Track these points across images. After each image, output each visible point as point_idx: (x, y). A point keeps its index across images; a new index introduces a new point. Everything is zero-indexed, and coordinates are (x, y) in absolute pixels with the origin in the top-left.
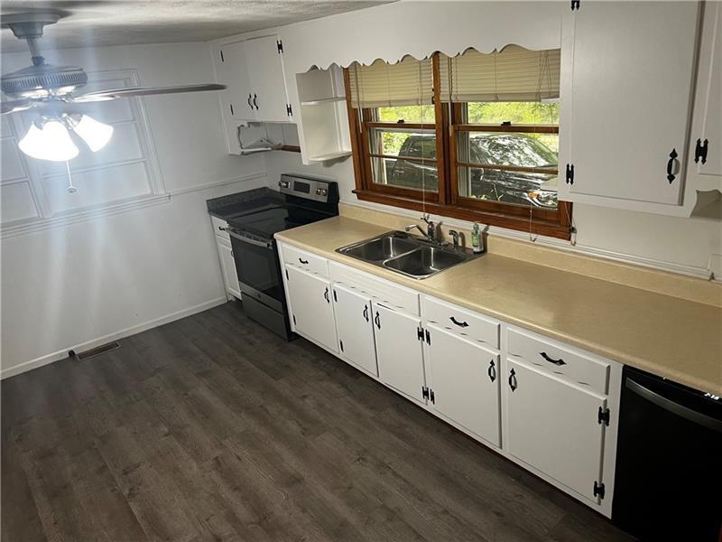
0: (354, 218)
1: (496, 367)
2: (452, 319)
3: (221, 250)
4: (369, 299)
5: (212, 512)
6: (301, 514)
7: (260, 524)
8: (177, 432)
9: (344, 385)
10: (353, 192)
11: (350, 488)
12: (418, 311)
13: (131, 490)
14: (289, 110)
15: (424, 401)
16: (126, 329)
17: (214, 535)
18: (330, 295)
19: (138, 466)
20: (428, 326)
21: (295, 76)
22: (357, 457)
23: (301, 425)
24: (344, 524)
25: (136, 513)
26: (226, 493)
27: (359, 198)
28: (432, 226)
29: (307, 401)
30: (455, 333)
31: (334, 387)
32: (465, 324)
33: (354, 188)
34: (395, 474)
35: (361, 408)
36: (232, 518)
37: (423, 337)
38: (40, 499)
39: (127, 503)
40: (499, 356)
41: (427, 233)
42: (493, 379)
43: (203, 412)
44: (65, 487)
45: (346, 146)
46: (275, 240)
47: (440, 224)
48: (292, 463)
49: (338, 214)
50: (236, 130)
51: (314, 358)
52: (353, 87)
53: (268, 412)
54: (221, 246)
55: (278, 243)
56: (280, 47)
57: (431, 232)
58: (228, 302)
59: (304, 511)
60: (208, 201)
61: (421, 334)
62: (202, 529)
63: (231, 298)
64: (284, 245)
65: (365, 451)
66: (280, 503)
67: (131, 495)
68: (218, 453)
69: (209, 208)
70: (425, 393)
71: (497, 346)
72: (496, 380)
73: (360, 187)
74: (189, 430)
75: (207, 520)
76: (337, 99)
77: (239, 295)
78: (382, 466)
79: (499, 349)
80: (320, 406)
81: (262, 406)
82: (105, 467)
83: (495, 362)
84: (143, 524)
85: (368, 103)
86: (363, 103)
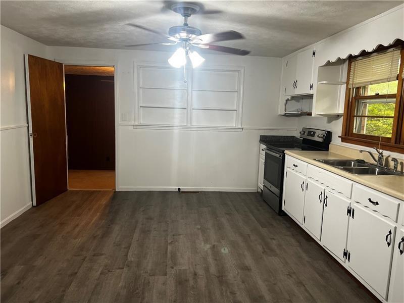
0: (337, 153)
1: (392, 235)
2: (370, 199)
3: (260, 161)
4: (324, 188)
5: (199, 263)
6: (241, 283)
7: (218, 277)
8: (203, 230)
9: (298, 242)
10: (339, 137)
11: (274, 284)
12: (350, 195)
13: (172, 242)
14: (311, 87)
15: (343, 259)
16: (205, 187)
17: (195, 272)
18: (305, 185)
19: (180, 235)
20: (354, 206)
21: (318, 68)
22: (288, 274)
23: (264, 249)
24: (262, 297)
25: (168, 250)
26: (210, 259)
27: (342, 141)
28: (382, 156)
29: (274, 241)
30: (370, 210)
31: (293, 241)
32: (377, 204)
33: (340, 135)
34: (306, 290)
35: (304, 255)
36: (207, 269)
37: (350, 213)
38: (137, 231)
39: (167, 245)
40: (396, 228)
41: (377, 159)
42: (389, 244)
43: (220, 227)
44: (148, 231)
45: (341, 110)
46: (285, 154)
47: (389, 156)
48: (249, 261)
49: (328, 150)
50: (285, 101)
51: (289, 226)
52: (351, 76)
53: (250, 238)
54: (261, 159)
55: (286, 155)
56: (314, 54)
57: (380, 159)
58: (257, 192)
59: (243, 282)
60: (261, 136)
61: (349, 211)
62: (191, 267)
63: (259, 190)
64: (289, 157)
65: (294, 273)
66: (233, 274)
67: (171, 243)
68: (216, 243)
69: (260, 139)
70: (345, 254)
71: (395, 220)
72: (391, 246)
73: (344, 134)
74: (208, 231)
75: (196, 265)
76: (342, 83)
77: (262, 187)
78: (300, 283)
79: (397, 222)
80: (280, 246)
81: (248, 235)
82: (167, 230)
83: (392, 232)
84: (169, 255)
85: (359, 83)
86: (356, 84)
